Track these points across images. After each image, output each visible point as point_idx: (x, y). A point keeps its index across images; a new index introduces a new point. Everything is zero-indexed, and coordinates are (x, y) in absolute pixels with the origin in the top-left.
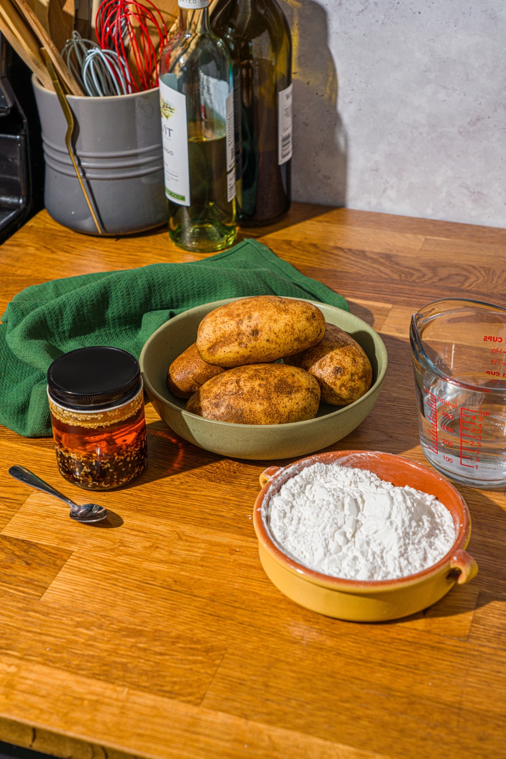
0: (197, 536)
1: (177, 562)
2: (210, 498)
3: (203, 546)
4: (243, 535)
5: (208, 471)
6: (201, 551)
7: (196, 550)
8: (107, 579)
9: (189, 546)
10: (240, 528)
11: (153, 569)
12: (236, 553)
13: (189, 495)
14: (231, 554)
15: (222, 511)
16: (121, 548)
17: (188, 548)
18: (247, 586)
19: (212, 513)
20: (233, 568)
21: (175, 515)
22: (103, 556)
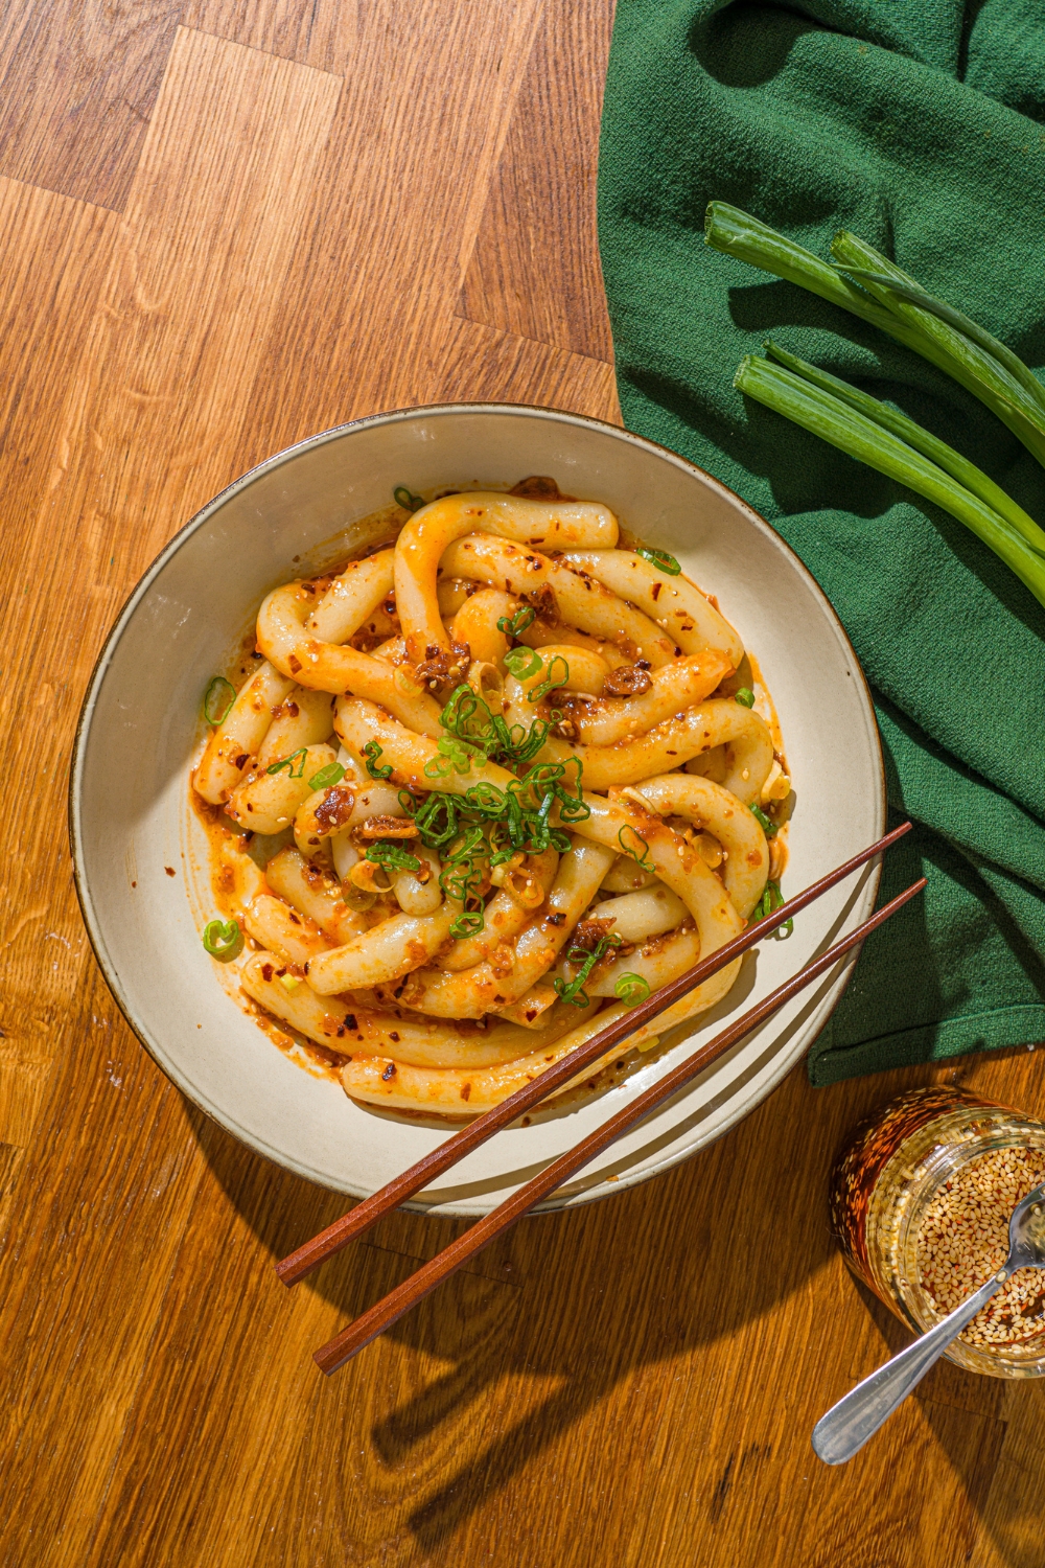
1: (91, 461)
8: (29, 306)
11: (67, 404)
16: (137, 324)
18: (15, 624)
20: (77, 589)
22: (106, 285)
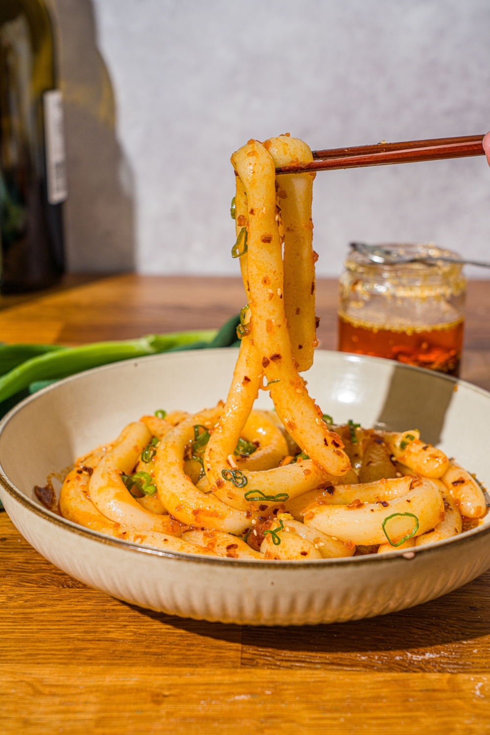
0: (73, 681)
2: (74, 614)
3: (92, 698)
4: (166, 665)
5: (55, 573)
6: (92, 708)
7: (80, 708)
9: (61, 704)
10: (155, 654)
12: (166, 699)
13: (31, 616)
14: (158, 703)
15: (108, 632)
17: (61, 707)
19: (89, 637)
21: (14, 653)
